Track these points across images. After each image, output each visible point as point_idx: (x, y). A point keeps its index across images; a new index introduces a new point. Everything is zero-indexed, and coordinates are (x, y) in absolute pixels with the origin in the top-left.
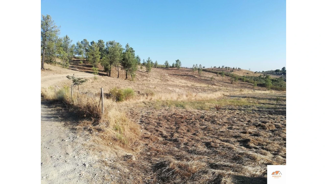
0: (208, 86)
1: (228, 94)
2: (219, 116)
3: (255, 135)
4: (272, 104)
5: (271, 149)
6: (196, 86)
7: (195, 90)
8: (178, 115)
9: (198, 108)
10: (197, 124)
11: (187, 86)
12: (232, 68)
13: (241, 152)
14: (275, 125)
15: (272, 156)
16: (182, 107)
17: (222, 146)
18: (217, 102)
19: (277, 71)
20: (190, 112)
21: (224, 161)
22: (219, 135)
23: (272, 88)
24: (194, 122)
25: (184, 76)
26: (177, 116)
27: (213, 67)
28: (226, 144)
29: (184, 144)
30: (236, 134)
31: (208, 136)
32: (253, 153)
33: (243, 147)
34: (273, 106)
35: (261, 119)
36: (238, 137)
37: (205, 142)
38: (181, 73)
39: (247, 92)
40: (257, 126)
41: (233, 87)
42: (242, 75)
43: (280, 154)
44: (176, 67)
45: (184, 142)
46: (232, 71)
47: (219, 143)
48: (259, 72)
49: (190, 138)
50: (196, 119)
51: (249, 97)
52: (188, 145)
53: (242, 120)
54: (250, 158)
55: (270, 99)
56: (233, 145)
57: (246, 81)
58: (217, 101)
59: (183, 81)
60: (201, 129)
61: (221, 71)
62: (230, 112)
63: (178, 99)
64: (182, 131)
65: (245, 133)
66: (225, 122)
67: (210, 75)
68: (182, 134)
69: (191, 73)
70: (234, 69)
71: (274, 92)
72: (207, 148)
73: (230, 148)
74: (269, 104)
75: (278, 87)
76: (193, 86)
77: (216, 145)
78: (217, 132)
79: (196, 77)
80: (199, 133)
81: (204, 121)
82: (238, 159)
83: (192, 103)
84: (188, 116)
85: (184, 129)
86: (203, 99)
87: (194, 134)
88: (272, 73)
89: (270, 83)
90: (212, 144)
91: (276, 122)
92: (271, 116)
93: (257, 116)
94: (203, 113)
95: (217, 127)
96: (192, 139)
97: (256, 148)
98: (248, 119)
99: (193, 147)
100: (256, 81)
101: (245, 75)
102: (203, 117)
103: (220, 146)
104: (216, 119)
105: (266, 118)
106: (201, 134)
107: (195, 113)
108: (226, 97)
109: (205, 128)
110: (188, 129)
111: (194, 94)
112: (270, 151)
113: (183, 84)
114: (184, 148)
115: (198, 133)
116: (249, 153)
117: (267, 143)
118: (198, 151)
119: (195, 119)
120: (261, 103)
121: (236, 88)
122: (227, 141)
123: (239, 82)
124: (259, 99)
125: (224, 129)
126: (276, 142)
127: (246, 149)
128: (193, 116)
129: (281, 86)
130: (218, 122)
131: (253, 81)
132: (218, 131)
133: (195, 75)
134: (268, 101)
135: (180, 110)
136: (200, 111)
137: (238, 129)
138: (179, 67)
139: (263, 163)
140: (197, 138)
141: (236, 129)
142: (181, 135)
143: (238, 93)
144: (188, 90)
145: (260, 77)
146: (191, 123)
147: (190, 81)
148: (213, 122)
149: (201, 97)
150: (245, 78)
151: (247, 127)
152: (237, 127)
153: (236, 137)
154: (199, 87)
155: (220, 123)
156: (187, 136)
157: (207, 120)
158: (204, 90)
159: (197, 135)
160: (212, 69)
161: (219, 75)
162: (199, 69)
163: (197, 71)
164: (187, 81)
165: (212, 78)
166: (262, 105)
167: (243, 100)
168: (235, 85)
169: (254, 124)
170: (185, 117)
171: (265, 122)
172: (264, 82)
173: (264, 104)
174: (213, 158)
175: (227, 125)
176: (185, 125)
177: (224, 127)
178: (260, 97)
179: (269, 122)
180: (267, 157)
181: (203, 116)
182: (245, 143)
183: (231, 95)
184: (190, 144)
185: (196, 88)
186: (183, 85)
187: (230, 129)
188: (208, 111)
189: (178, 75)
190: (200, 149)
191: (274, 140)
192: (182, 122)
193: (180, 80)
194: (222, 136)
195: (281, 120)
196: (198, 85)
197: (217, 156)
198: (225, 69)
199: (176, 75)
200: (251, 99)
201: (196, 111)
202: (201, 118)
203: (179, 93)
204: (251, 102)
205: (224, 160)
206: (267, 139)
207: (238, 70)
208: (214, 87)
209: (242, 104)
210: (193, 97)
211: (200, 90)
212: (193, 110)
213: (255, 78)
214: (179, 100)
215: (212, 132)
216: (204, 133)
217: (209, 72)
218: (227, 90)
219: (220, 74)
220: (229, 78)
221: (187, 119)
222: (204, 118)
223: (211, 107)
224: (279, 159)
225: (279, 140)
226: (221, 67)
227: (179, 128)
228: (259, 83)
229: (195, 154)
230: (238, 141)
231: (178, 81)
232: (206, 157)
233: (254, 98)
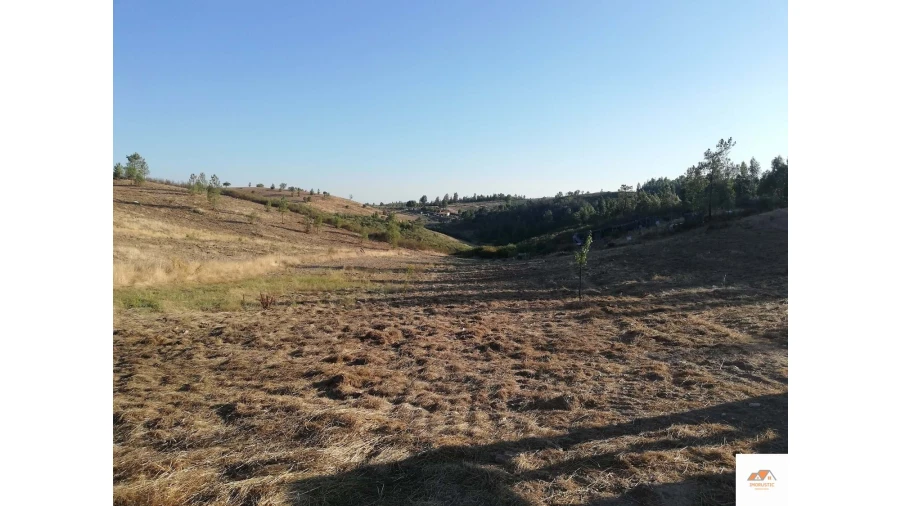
0: (240, 240)
1: (297, 261)
2: (267, 323)
3: (358, 362)
4: (400, 282)
5: (390, 389)
6: (202, 238)
7: (197, 251)
8: (131, 334)
9: (205, 306)
10: (198, 355)
11: (171, 241)
12: (309, 191)
13: (319, 412)
14: (403, 331)
15: (391, 406)
16: (149, 306)
17: (268, 407)
18: (265, 284)
19: (410, 204)
20: (177, 322)
21: (272, 450)
22: (263, 378)
23: (401, 245)
24: (187, 352)
25: (161, 207)
26: (130, 339)
27: (254, 185)
28: (280, 398)
29: (148, 425)
30: (310, 366)
31: (231, 386)
32: (347, 410)
33: (325, 400)
34: (402, 286)
35: (373, 321)
36: (316, 374)
37: (218, 406)
38: (148, 197)
39: (345, 254)
40: (362, 339)
41: (311, 242)
42: (333, 212)
43: (409, 398)
44: (129, 176)
45: (147, 419)
46: (309, 200)
47: (262, 402)
48: (373, 206)
49: (170, 401)
50: (197, 341)
51: (348, 268)
52: (159, 427)
53: (329, 327)
54: (341, 425)
55: (396, 271)
56: (300, 399)
57: (344, 227)
58: (267, 281)
59: (157, 224)
60: (210, 368)
61: (279, 199)
62: (298, 311)
63: (134, 282)
64: (143, 386)
65: (332, 360)
66: (283, 337)
67: (248, 209)
68: (139, 396)
69: (183, 198)
70: (312, 193)
71: (404, 253)
72: (223, 421)
73: (290, 410)
74: (395, 282)
75: (413, 241)
76: (191, 239)
77: (251, 408)
78: (258, 370)
79: (202, 214)
80: (203, 381)
81: (220, 342)
82: (310, 433)
83: (186, 292)
84: (167, 335)
85: (148, 378)
86: (222, 277)
87: (186, 388)
88: (401, 209)
89: (396, 231)
90: (241, 407)
91: (404, 324)
92: (396, 310)
93: (366, 313)
94: (221, 318)
95: (259, 354)
96: (177, 405)
97: (356, 396)
98: (343, 324)
99: (179, 429)
100: (366, 227)
101: (342, 211)
102: (218, 333)
103: (264, 408)
104: (259, 334)
105: (384, 315)
106: (208, 385)
107: (193, 323)
108: (293, 270)
109: (222, 364)
110: (164, 375)
111: (194, 265)
112: (387, 395)
113: (154, 231)
114: (144, 437)
115: (197, 381)
116: (337, 412)
117: (383, 377)
118: (193, 437)
119: (194, 342)
120: (377, 281)
121: (318, 244)
122: (283, 392)
123: (325, 228)
124: (373, 270)
125: (280, 357)
126: (401, 372)
127: (332, 401)
128: (187, 332)
129: (420, 239)
130: (264, 341)
131: (359, 227)
132: (263, 366)
133: (198, 204)
134: (391, 276)
135: (142, 316)
136: (211, 314)
137: (317, 354)
138: (139, 179)
139: (370, 430)
140: (193, 397)
141: (312, 353)
142: (137, 399)
143: (322, 258)
144: (174, 251)
145: (374, 216)
146: (177, 355)
147: (182, 225)
148: (250, 343)
149: (218, 272)
150: (340, 219)
151: (340, 343)
152: (316, 349)
153: (309, 375)
154: (212, 244)
155: (271, 343)
156: (160, 399)
157: (232, 338)
158: (227, 253)
159: (194, 390)
160: (253, 192)
161: (273, 209)
162: (210, 189)
163: (205, 194)
164: (172, 223)
165: (251, 217)
166: (378, 284)
167: (335, 275)
168: (315, 238)
169: (357, 336)
170: (156, 337)
171: (380, 327)
172: (384, 231)
173: (382, 282)
174: (239, 447)
175: (287, 345)
176: (155, 365)
177: (281, 352)
178: (375, 265)
179: (389, 326)
180: (380, 412)
181: (218, 329)
182: (330, 387)
183: (306, 264)
184: (166, 420)
185: (203, 247)
186: (154, 236)
187: (297, 356)
188: (237, 313)
189: (139, 204)
190: (200, 429)
191: (398, 368)
192: (146, 357)
193: (145, 222)
194: (271, 378)
195: (416, 318)
196: (206, 235)
197: (252, 439)
198: (290, 193)
199: (128, 203)
200: (354, 271)
201: (198, 314)
202: (212, 335)
203: (140, 264)
204: (355, 278)
205: (273, 445)
206: (384, 368)
207: (323, 199)
208: (259, 241)
209: (332, 286)
210: (189, 274)
211: (215, 252)
212: (188, 313)
213: (364, 218)
214: (139, 284)
215: (244, 372)
216: (217, 379)
217: (244, 198)
218: (295, 251)
219: (274, 205)
220: (301, 217)
221: (165, 345)
222: (223, 336)
223: (248, 300)
224: (405, 410)
225: (409, 364)
226: (277, 187)
227: (130, 375)
228: (373, 231)
229: (181, 449)
230: (315, 385)
231: (137, 222)
232: (218, 448)
233: (362, 268)
